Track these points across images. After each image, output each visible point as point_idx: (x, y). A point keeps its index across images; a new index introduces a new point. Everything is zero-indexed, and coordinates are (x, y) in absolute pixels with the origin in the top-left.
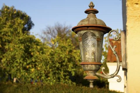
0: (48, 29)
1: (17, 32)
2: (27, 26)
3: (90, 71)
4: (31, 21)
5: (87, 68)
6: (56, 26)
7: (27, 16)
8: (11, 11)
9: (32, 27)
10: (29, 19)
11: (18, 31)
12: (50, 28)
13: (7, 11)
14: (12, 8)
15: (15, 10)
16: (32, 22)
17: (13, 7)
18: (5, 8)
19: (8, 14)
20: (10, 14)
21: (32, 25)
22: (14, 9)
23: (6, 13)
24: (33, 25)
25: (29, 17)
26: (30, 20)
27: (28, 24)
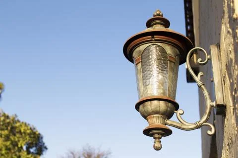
0: (71, 155)
1: (16, 148)
2: (35, 150)
3: (155, 115)
4: (42, 141)
5: (149, 107)
6: (84, 150)
7: (37, 133)
8: (12, 122)
9: (44, 153)
10: (40, 138)
11: (19, 146)
12: (75, 153)
13: (4, 120)
14: (14, 118)
15: (18, 121)
16: (44, 144)
17: (16, 116)
18: (3, 116)
19: (6, 126)
20: (8, 126)
21: (43, 149)
22: (16, 119)
23: (3, 125)
24: (45, 150)
25: (39, 134)
26: (40, 141)
27: (38, 147)
